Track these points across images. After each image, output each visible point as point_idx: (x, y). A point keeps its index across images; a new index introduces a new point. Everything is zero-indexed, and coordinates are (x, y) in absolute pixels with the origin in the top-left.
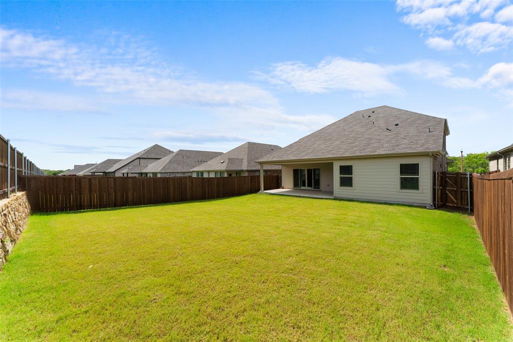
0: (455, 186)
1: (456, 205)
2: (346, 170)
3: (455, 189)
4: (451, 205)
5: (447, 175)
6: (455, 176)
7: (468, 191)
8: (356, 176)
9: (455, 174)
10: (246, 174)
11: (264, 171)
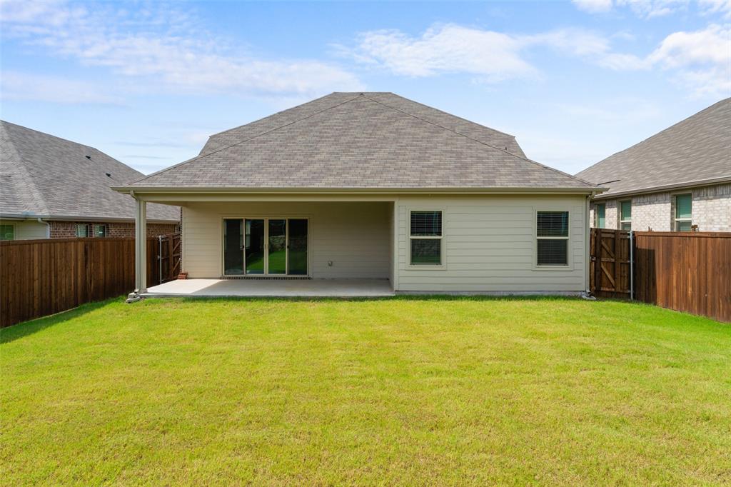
0: (612, 255)
1: (613, 290)
2: (426, 224)
3: (613, 260)
4: (607, 290)
5: (603, 235)
6: (613, 236)
7: (630, 264)
8: (452, 236)
9: (612, 233)
10: (46, 234)
11: (151, 225)
